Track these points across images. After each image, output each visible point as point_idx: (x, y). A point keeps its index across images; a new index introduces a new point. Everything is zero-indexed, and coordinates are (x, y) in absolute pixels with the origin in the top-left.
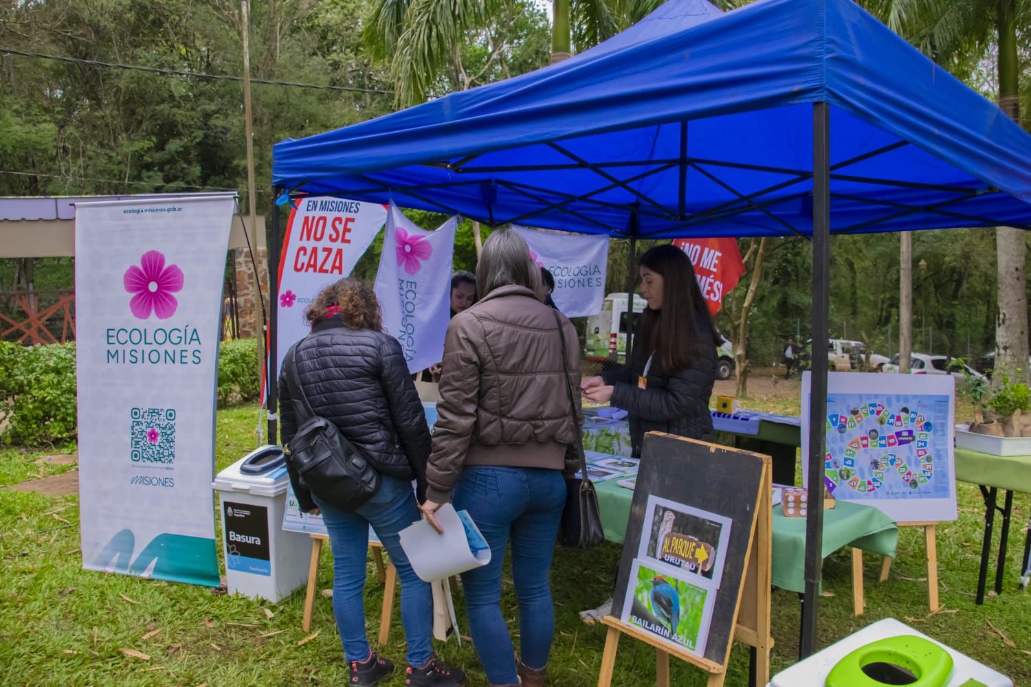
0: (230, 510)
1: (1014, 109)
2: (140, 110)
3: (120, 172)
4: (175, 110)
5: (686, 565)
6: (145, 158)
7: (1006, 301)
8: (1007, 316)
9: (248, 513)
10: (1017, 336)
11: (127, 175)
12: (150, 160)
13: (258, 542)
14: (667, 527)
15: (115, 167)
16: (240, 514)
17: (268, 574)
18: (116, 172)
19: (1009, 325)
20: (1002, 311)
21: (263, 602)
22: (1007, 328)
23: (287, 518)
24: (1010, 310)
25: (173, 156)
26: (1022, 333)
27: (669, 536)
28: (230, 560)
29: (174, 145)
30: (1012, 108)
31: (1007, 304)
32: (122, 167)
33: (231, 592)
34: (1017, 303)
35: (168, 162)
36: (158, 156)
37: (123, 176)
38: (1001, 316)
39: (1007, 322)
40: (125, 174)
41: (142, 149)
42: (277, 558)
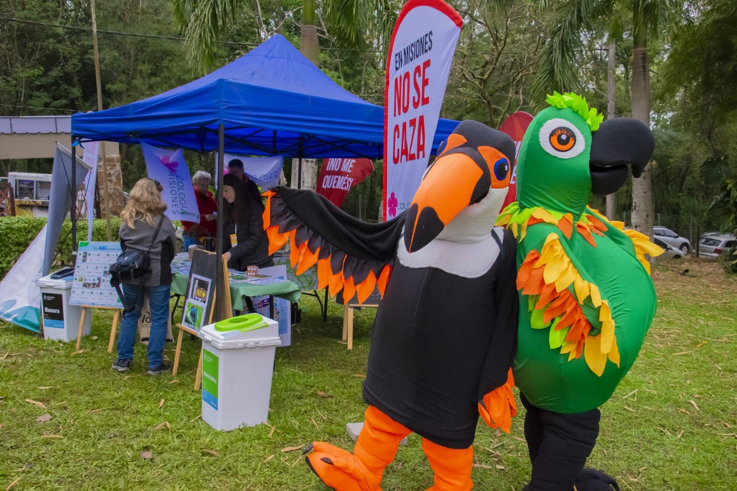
0: (45, 296)
1: (642, 57)
2: (30, 44)
3: (17, 92)
4: (58, 45)
5: (200, 299)
6: (35, 82)
7: (636, 193)
8: (637, 204)
9: (53, 298)
10: (643, 218)
11: (23, 94)
12: (40, 83)
13: (58, 312)
14: (196, 285)
15: (12, 89)
16: (50, 298)
17: (63, 328)
18: (13, 93)
19: (638, 211)
20: (634, 201)
21: (60, 342)
22: (637, 212)
23: (71, 299)
24: (639, 200)
25: (56, 80)
26: (647, 216)
27: (197, 289)
28: (45, 322)
29: (55, 72)
30: (641, 56)
31: (637, 195)
32: (18, 88)
33: (46, 338)
34: (644, 195)
35: (53, 84)
36: (44, 80)
37: (20, 94)
38: (634, 204)
39: (637, 208)
40: (21, 93)
41: (33, 75)
42: (67, 319)
